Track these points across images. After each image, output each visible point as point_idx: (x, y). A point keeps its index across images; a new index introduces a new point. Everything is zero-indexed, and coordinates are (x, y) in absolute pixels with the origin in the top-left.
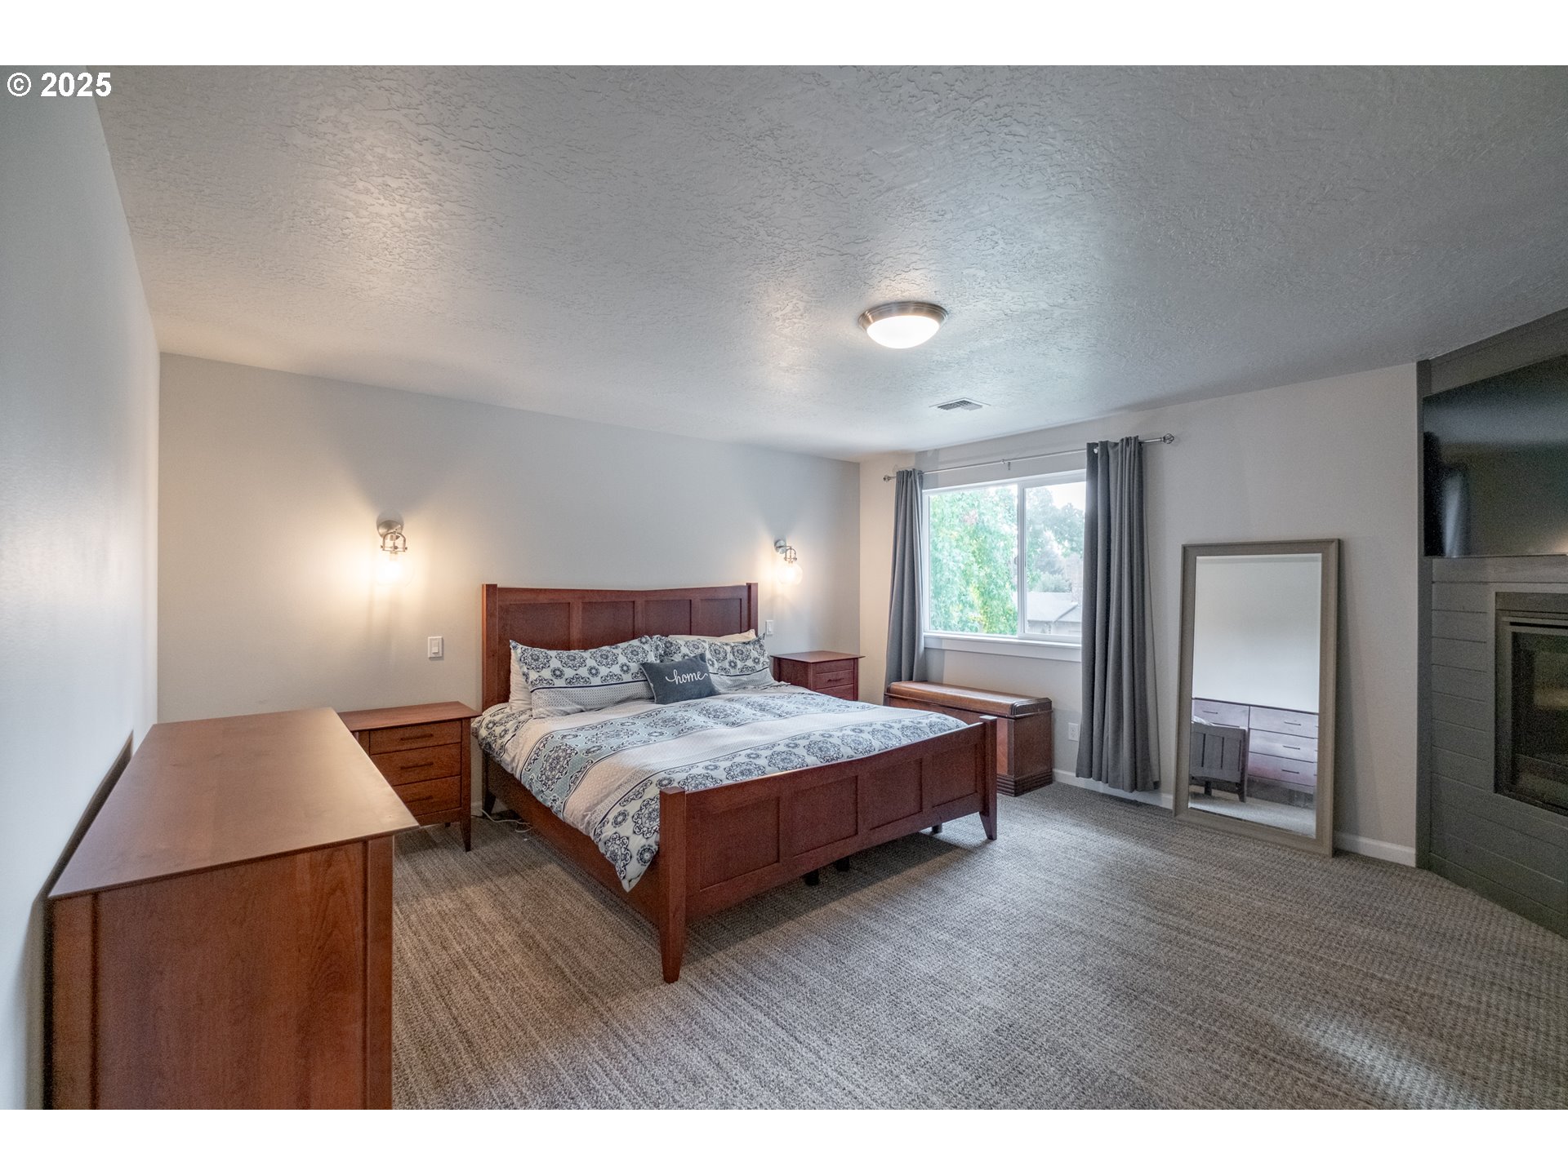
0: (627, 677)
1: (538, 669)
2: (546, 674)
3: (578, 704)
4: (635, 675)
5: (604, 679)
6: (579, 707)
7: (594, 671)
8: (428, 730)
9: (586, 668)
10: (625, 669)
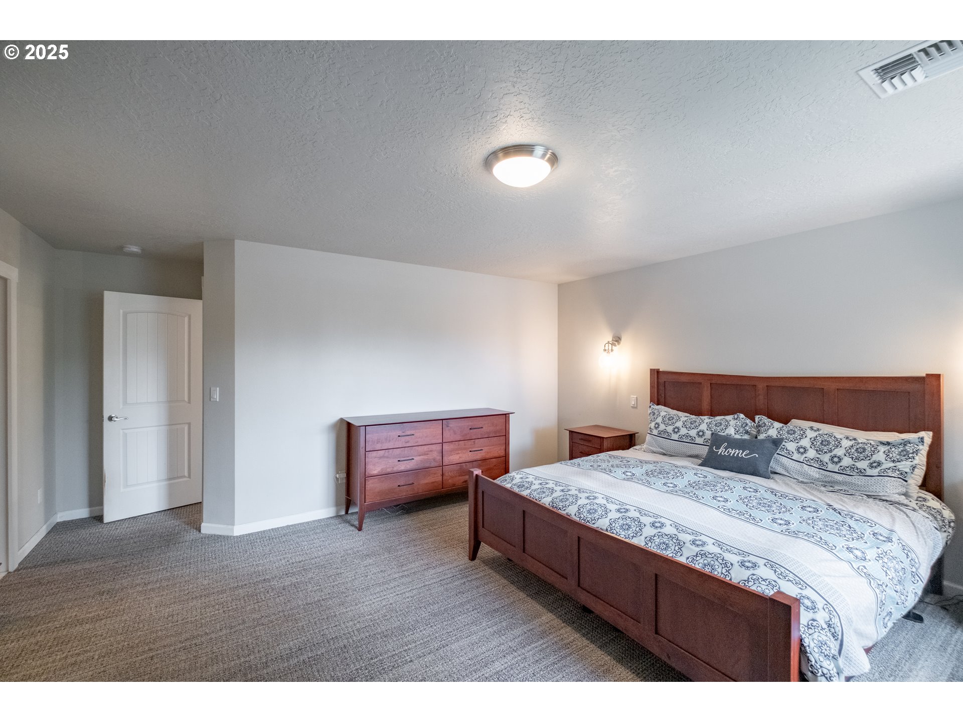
0: (699, 440)
1: (667, 425)
2: (670, 429)
3: (662, 449)
4: (706, 441)
5: (681, 437)
6: (662, 451)
7: (676, 430)
8: (591, 438)
9: (681, 427)
10: (701, 434)
